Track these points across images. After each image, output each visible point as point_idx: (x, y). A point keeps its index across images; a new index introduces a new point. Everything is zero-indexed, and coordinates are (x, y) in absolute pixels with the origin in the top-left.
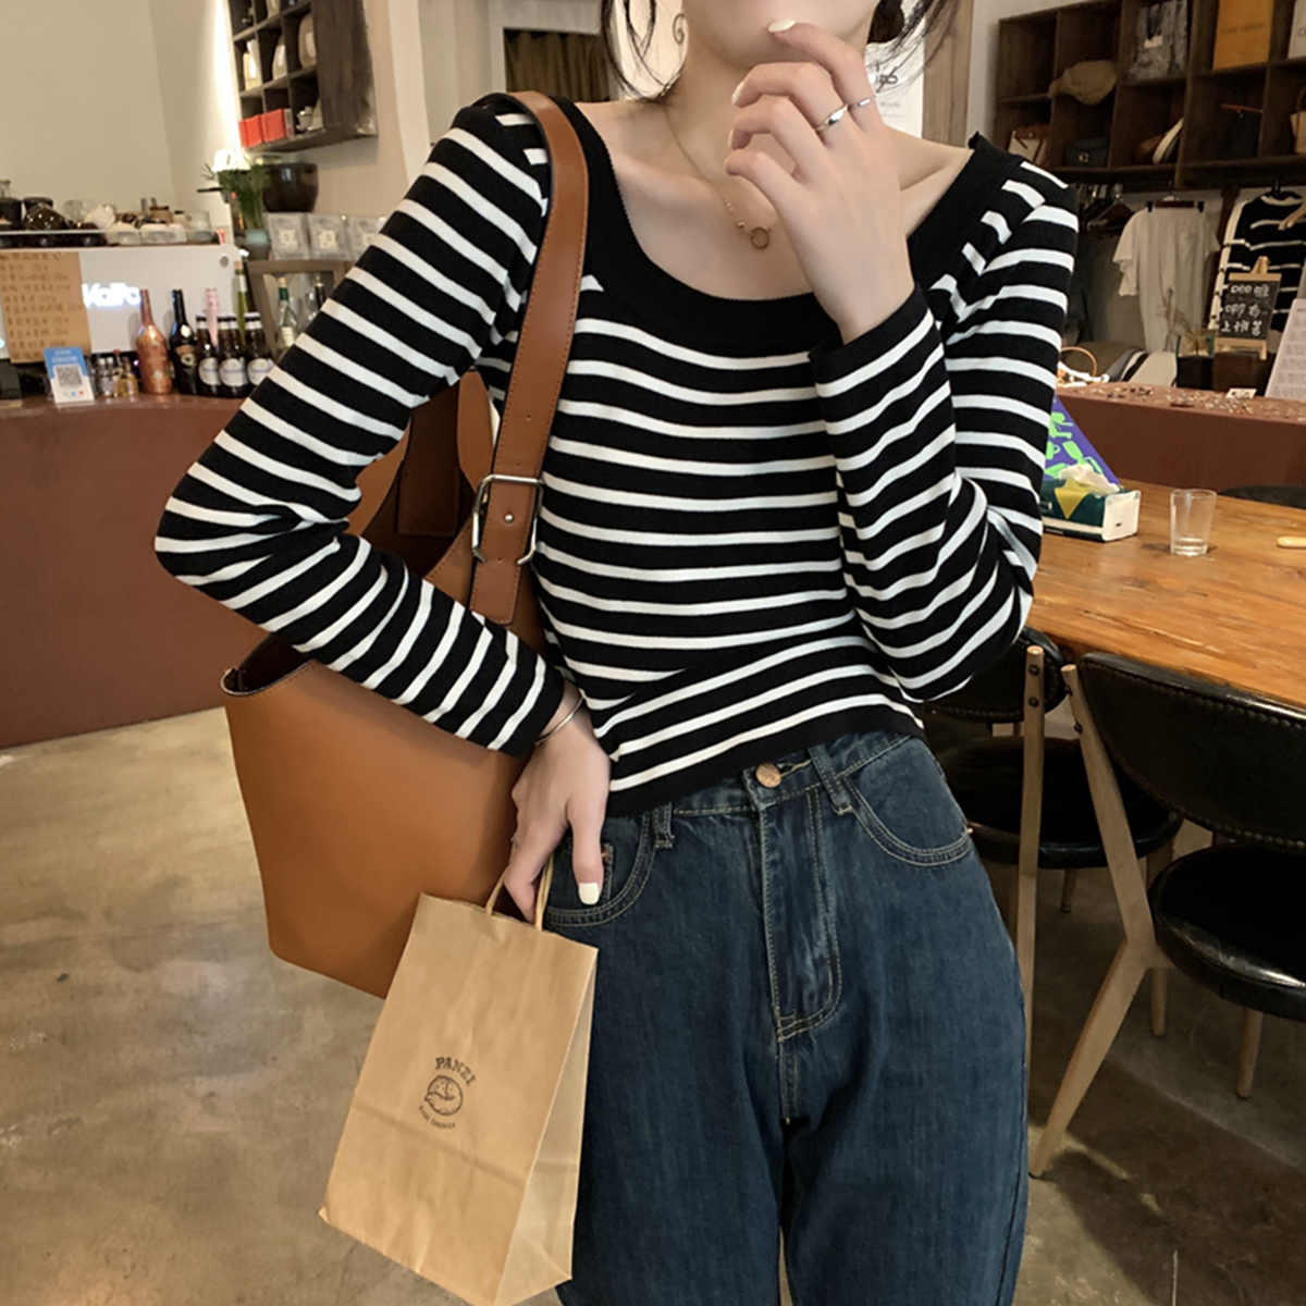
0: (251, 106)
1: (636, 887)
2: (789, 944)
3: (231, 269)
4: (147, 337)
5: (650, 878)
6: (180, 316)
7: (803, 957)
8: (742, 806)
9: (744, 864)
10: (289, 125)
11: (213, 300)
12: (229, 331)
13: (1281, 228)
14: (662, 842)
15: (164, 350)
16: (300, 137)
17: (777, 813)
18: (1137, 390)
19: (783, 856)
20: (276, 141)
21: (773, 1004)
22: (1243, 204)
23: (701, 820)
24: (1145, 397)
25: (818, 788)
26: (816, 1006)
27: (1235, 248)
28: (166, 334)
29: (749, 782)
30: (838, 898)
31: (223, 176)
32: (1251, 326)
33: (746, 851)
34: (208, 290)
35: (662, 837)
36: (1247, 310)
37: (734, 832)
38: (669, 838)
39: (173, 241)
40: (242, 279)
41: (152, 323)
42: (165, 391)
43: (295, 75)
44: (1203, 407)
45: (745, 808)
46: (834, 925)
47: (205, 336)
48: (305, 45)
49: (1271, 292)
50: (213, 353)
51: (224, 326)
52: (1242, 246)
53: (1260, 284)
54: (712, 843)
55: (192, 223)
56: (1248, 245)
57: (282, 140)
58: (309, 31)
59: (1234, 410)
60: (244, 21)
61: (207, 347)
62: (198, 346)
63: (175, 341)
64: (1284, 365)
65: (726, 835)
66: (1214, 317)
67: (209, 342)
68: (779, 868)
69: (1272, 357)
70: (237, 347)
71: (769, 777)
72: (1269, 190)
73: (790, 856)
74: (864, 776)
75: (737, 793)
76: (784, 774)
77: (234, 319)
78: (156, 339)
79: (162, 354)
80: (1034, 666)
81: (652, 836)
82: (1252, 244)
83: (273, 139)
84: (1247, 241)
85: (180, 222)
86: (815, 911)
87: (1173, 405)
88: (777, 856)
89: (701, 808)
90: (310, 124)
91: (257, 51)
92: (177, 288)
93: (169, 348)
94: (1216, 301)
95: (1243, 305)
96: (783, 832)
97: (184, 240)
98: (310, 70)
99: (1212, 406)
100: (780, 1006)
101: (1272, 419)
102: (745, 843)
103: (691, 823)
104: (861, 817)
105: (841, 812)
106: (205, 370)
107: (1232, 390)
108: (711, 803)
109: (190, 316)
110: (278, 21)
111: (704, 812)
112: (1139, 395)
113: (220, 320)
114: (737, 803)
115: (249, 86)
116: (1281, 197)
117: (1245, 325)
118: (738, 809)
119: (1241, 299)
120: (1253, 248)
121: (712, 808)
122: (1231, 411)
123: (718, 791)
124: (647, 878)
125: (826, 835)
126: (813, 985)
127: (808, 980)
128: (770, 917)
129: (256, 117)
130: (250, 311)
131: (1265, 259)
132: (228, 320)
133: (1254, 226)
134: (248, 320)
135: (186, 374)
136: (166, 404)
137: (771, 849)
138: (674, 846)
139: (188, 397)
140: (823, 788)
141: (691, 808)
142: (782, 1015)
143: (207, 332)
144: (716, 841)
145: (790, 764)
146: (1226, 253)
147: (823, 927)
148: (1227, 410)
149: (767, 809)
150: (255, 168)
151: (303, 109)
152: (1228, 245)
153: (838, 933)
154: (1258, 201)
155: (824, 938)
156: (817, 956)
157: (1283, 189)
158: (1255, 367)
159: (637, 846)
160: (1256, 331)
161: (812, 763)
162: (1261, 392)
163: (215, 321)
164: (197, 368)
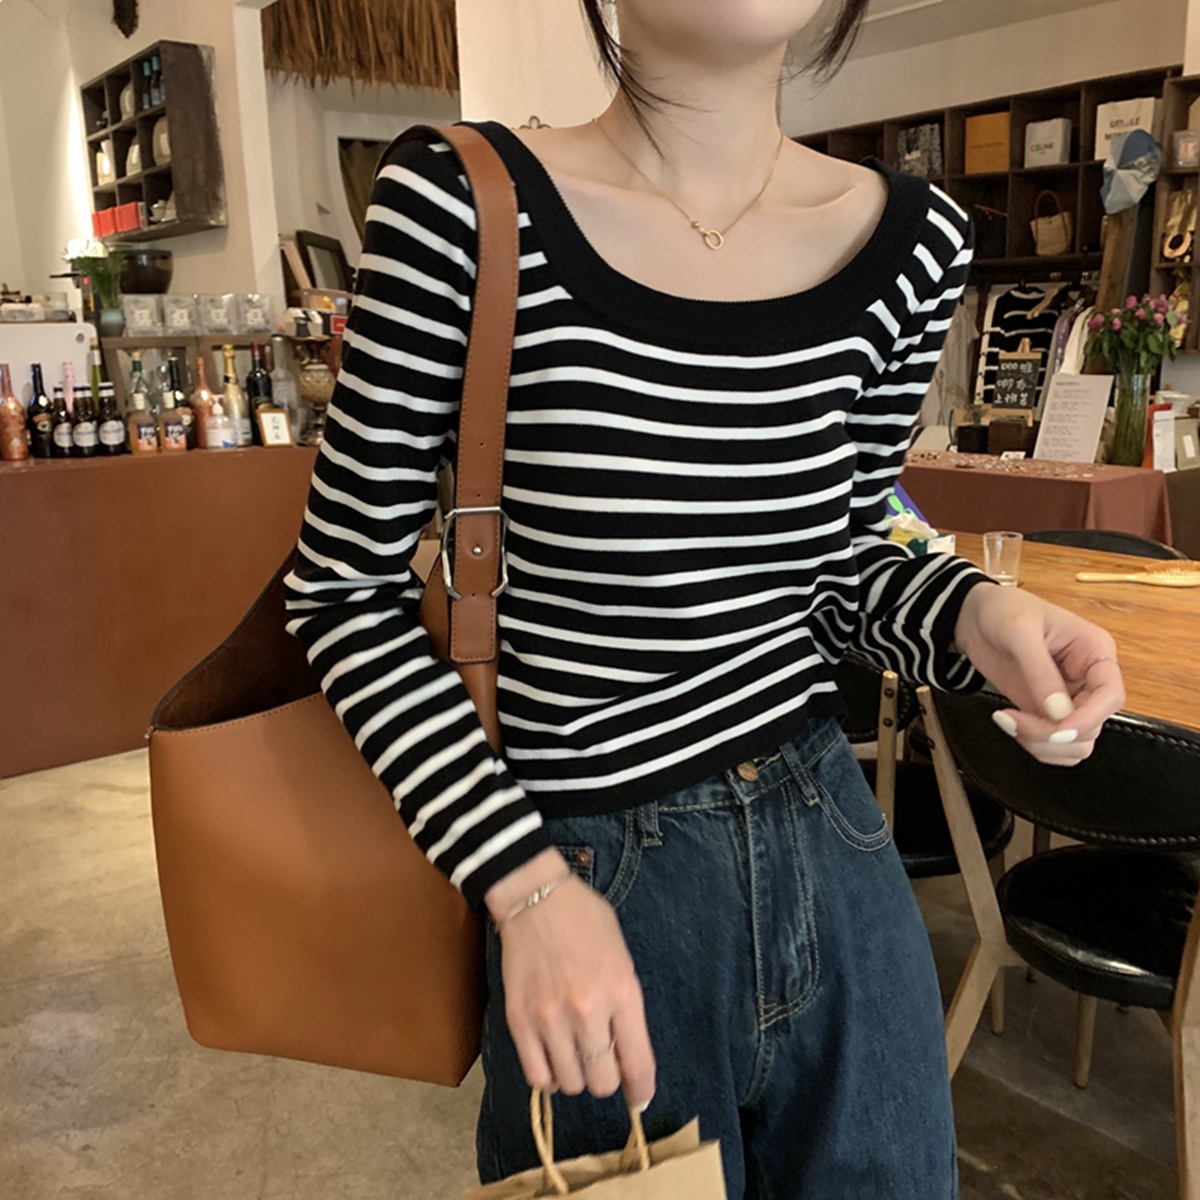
0: (104, 200)
1: (622, 888)
2: (773, 934)
3: (86, 345)
4: (6, 408)
5: (637, 877)
6: (38, 388)
7: (787, 944)
8: (723, 800)
9: (730, 856)
10: (143, 217)
11: (69, 373)
12: (84, 399)
13: (1029, 317)
14: (650, 840)
15: (22, 419)
16: (153, 227)
17: (758, 806)
18: (926, 455)
19: (768, 848)
20: (130, 231)
21: (758, 994)
22: (996, 298)
23: (686, 816)
24: (933, 461)
25: (788, 780)
26: (797, 993)
27: (993, 335)
28: (24, 403)
29: (732, 776)
30: (815, 886)
31: (78, 263)
32: (1019, 398)
33: (732, 844)
34: (64, 364)
35: (650, 835)
36: (1015, 384)
37: (718, 826)
38: (658, 837)
39: (32, 319)
40: (97, 353)
41: (11, 394)
42: (21, 456)
43: (148, 171)
44: (983, 468)
45: (727, 803)
46: (812, 913)
47: (61, 404)
48: (159, 145)
49: (1035, 369)
50: (68, 418)
51: (79, 395)
52: (998, 333)
53: (1024, 361)
54: (700, 839)
55: (50, 303)
56: (1003, 332)
57: (135, 230)
58: (163, 132)
59: (1010, 470)
60: (98, 123)
61: (63, 414)
62: (54, 413)
63: (34, 410)
64: (1048, 431)
65: (712, 830)
66: (979, 394)
67: (64, 408)
68: (765, 859)
69: (1037, 424)
70: (90, 412)
71: (748, 772)
72: (1016, 285)
73: (774, 847)
74: (823, 769)
75: (721, 788)
76: (759, 768)
77: (88, 389)
78: (15, 409)
79: (20, 423)
80: (890, 689)
81: (638, 833)
82: (1007, 331)
83: (126, 229)
84: (1002, 328)
85: (38, 301)
86: (796, 900)
87: (958, 466)
88: (762, 847)
89: (685, 804)
90: (163, 216)
91: (112, 153)
92: (36, 362)
93: (27, 417)
94: (980, 381)
95: (1012, 380)
96: (766, 825)
97: (43, 318)
98: (164, 167)
99: (990, 466)
100: (764, 995)
101: (1043, 476)
102: (730, 837)
103: (676, 819)
104: (826, 809)
105: (811, 803)
106: (60, 434)
107: (1005, 453)
108: (696, 800)
109: (48, 388)
110: (134, 122)
111: (689, 808)
112: (928, 459)
113: (75, 390)
114: (720, 798)
115: (101, 182)
116: (1027, 291)
117: (1014, 397)
118: (720, 804)
119: (1009, 374)
120: (1007, 335)
121: (695, 804)
122: (1007, 470)
123: (701, 787)
124: (634, 878)
125: (801, 824)
126: (796, 974)
127: (791, 966)
128: (758, 909)
129: (110, 210)
130: (103, 381)
131: (1027, 340)
132: (83, 389)
133: (1006, 316)
134: (102, 388)
135: (41, 439)
136: (23, 468)
137: (757, 841)
138: (664, 843)
139: (42, 460)
140: (793, 781)
141: (676, 805)
142: (766, 1002)
143: (63, 401)
144: (702, 836)
145: (763, 758)
146: (986, 339)
147: (803, 915)
148: (1004, 470)
149: (752, 802)
150: (111, 254)
151: (156, 202)
152: (987, 332)
153: (816, 921)
154: (1008, 294)
155: (804, 926)
156: (799, 943)
157: (1028, 285)
158: (1024, 432)
159: (623, 845)
160: (1023, 402)
161: (782, 756)
162: (1029, 455)
163: (71, 390)
164: (52, 433)
